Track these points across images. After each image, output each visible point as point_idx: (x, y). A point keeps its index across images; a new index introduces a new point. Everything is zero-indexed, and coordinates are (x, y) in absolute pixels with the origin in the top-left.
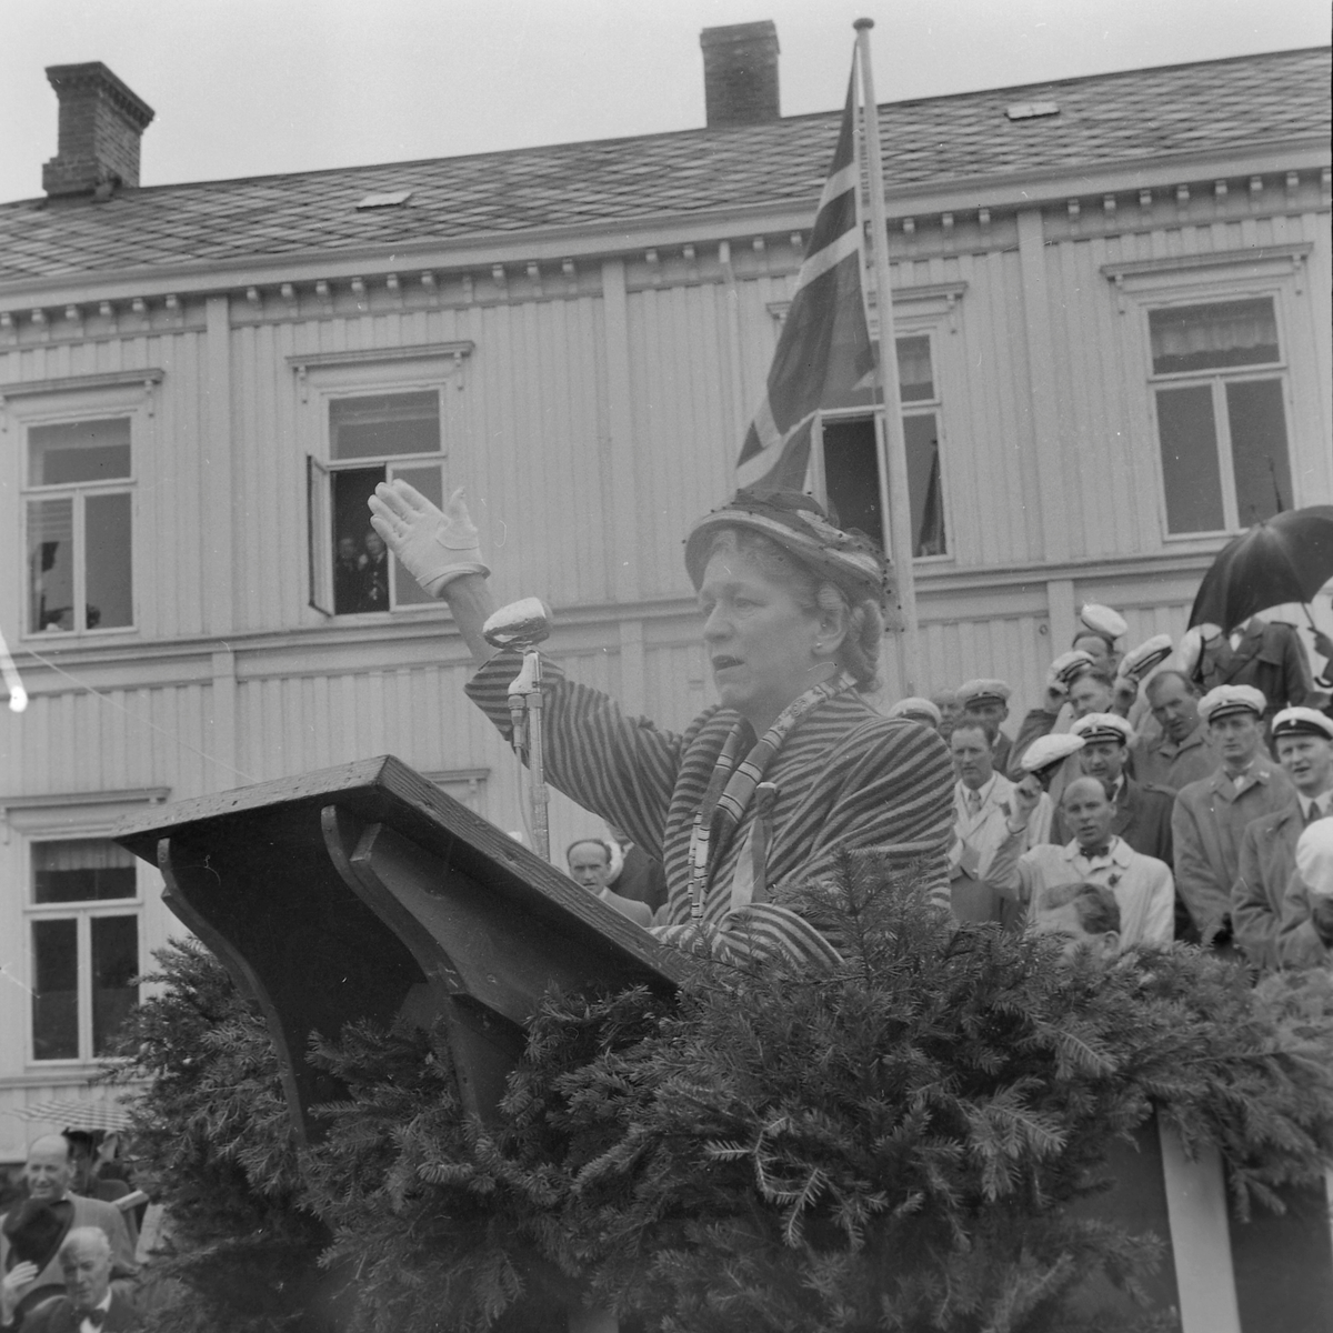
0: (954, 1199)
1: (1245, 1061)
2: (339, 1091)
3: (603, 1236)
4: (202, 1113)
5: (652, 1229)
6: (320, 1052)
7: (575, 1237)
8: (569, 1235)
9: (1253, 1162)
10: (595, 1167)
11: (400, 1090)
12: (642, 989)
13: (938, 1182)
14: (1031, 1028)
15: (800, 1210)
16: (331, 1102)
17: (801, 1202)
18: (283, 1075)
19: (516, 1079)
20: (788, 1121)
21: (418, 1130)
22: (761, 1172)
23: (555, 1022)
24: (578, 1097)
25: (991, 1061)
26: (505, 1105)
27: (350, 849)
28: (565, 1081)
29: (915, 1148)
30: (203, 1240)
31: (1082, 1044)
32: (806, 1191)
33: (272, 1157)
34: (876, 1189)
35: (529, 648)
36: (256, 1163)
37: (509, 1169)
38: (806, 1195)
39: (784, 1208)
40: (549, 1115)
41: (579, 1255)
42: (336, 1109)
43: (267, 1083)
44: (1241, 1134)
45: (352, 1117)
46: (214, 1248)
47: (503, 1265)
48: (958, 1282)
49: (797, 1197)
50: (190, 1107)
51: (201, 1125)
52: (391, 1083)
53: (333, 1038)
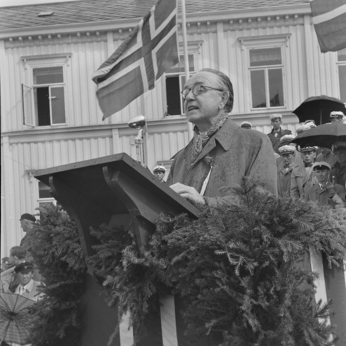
0: (276, 263)
1: (329, 230)
2: (98, 242)
3: (180, 276)
4: (54, 249)
5: (192, 274)
6: (93, 232)
7: (171, 276)
8: (170, 276)
9: (332, 254)
10: (175, 259)
11: (116, 241)
12: (186, 214)
13: (272, 258)
14: (292, 220)
15: (239, 267)
16: (97, 245)
17: (239, 264)
18: (82, 238)
19: (154, 237)
20: (234, 245)
21: (127, 251)
22: (229, 257)
23: (163, 222)
24: (170, 241)
25: (281, 229)
26: (152, 243)
28: (165, 237)
29: (265, 250)
30: (53, 283)
32: (240, 261)
33: (75, 261)
34: (255, 261)
35: (140, 128)
36: (71, 262)
37: (154, 260)
39: (235, 266)
40: (162, 246)
41: (173, 281)
42: (99, 247)
43: (74, 241)
44: (329, 248)
45: (104, 248)
46: (59, 284)
47: (150, 284)
48: (276, 283)
49: (238, 263)
50: (50, 248)
51: (53, 253)
52: (113, 240)
53: (96, 228)
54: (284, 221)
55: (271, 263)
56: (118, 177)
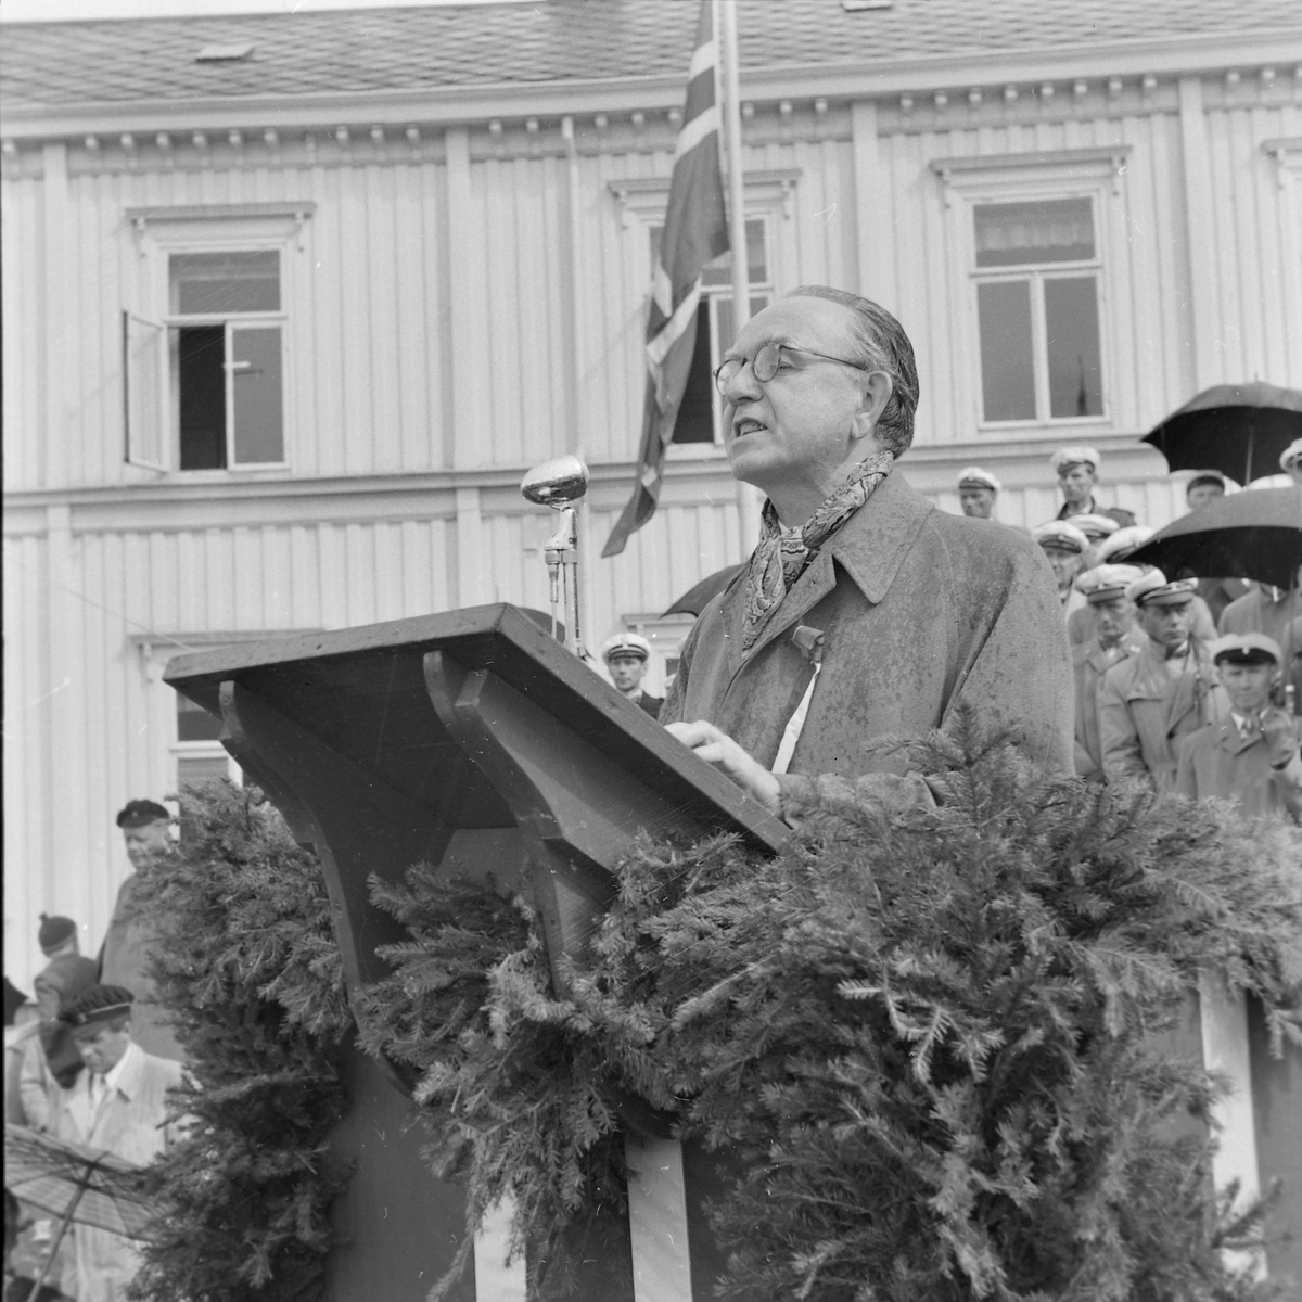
0: (1072, 1036)
1: (1278, 910)
2: (399, 934)
3: (705, 1072)
4: (232, 954)
5: (752, 1064)
6: (380, 895)
7: (673, 1072)
8: (666, 1071)
9: (1285, 1003)
10: (689, 1007)
11: (466, 932)
12: (734, 836)
13: (1060, 1019)
14: (1140, 874)
15: (929, 1047)
16: (397, 943)
17: (931, 1037)
18: (339, 917)
19: (610, 920)
20: (913, 962)
21: (509, 970)
22: (893, 1010)
23: (646, 866)
24: (670, 939)
25: (1095, 906)
26: (601, 946)
27: (455, 696)
28: (653, 924)
29: (1033, 988)
30: (228, 1077)
31: (1197, 890)
32: (934, 1028)
33: (313, 999)
34: (993, 1026)
35: (566, 504)
36: (298, 1004)
37: (610, 1009)
38: (933, 1033)
39: (914, 1043)
40: (638, 956)
41: (678, 1089)
42: (402, 950)
43: (310, 925)
44: (1277, 978)
45: (419, 958)
46: (249, 1084)
47: (590, 1098)
48: (1069, 1113)
49: (925, 1034)
50: (219, 948)
51: (230, 967)
52: (456, 926)
53: (395, 878)
54: (1104, 876)
55: (1055, 1035)
56: (485, 691)
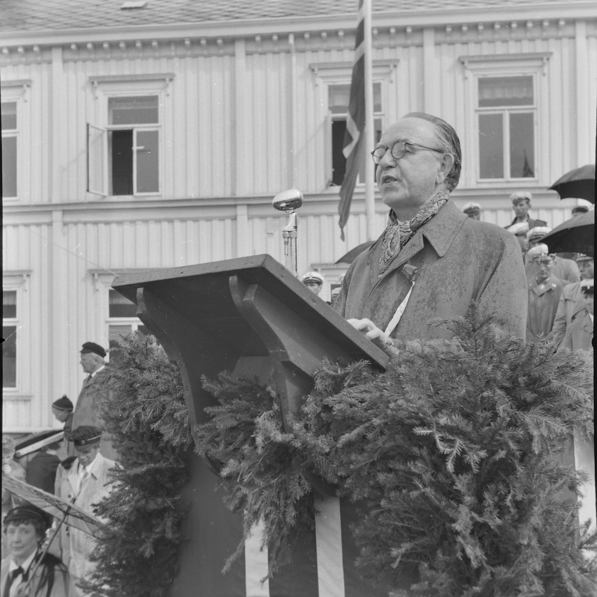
0: (518, 454)
2: (214, 402)
3: (352, 467)
4: (139, 410)
5: (373, 464)
6: (206, 385)
7: (337, 466)
8: (334, 466)
10: (346, 437)
11: (244, 402)
12: (366, 361)
13: (513, 446)
14: (550, 382)
15: (454, 457)
16: (214, 406)
17: (455, 453)
18: (188, 394)
19: (310, 398)
20: (447, 419)
21: (265, 419)
22: (438, 441)
23: (327, 374)
24: (337, 407)
25: (529, 396)
26: (306, 409)
28: (329, 400)
29: (500, 432)
30: (136, 464)
31: (575, 390)
32: (456, 448)
33: (175, 430)
34: (482, 449)
35: (292, 211)
36: (168, 433)
37: (309, 437)
38: (456, 451)
39: (447, 455)
40: (323, 415)
41: (339, 474)
42: (216, 409)
43: (174, 397)
45: (223, 413)
46: (145, 468)
47: (300, 477)
48: (515, 488)
49: (452, 451)
50: (133, 407)
51: (138, 416)
52: (240, 399)
53: (213, 377)
54: (534, 383)
55: (510, 453)
56: (256, 293)
